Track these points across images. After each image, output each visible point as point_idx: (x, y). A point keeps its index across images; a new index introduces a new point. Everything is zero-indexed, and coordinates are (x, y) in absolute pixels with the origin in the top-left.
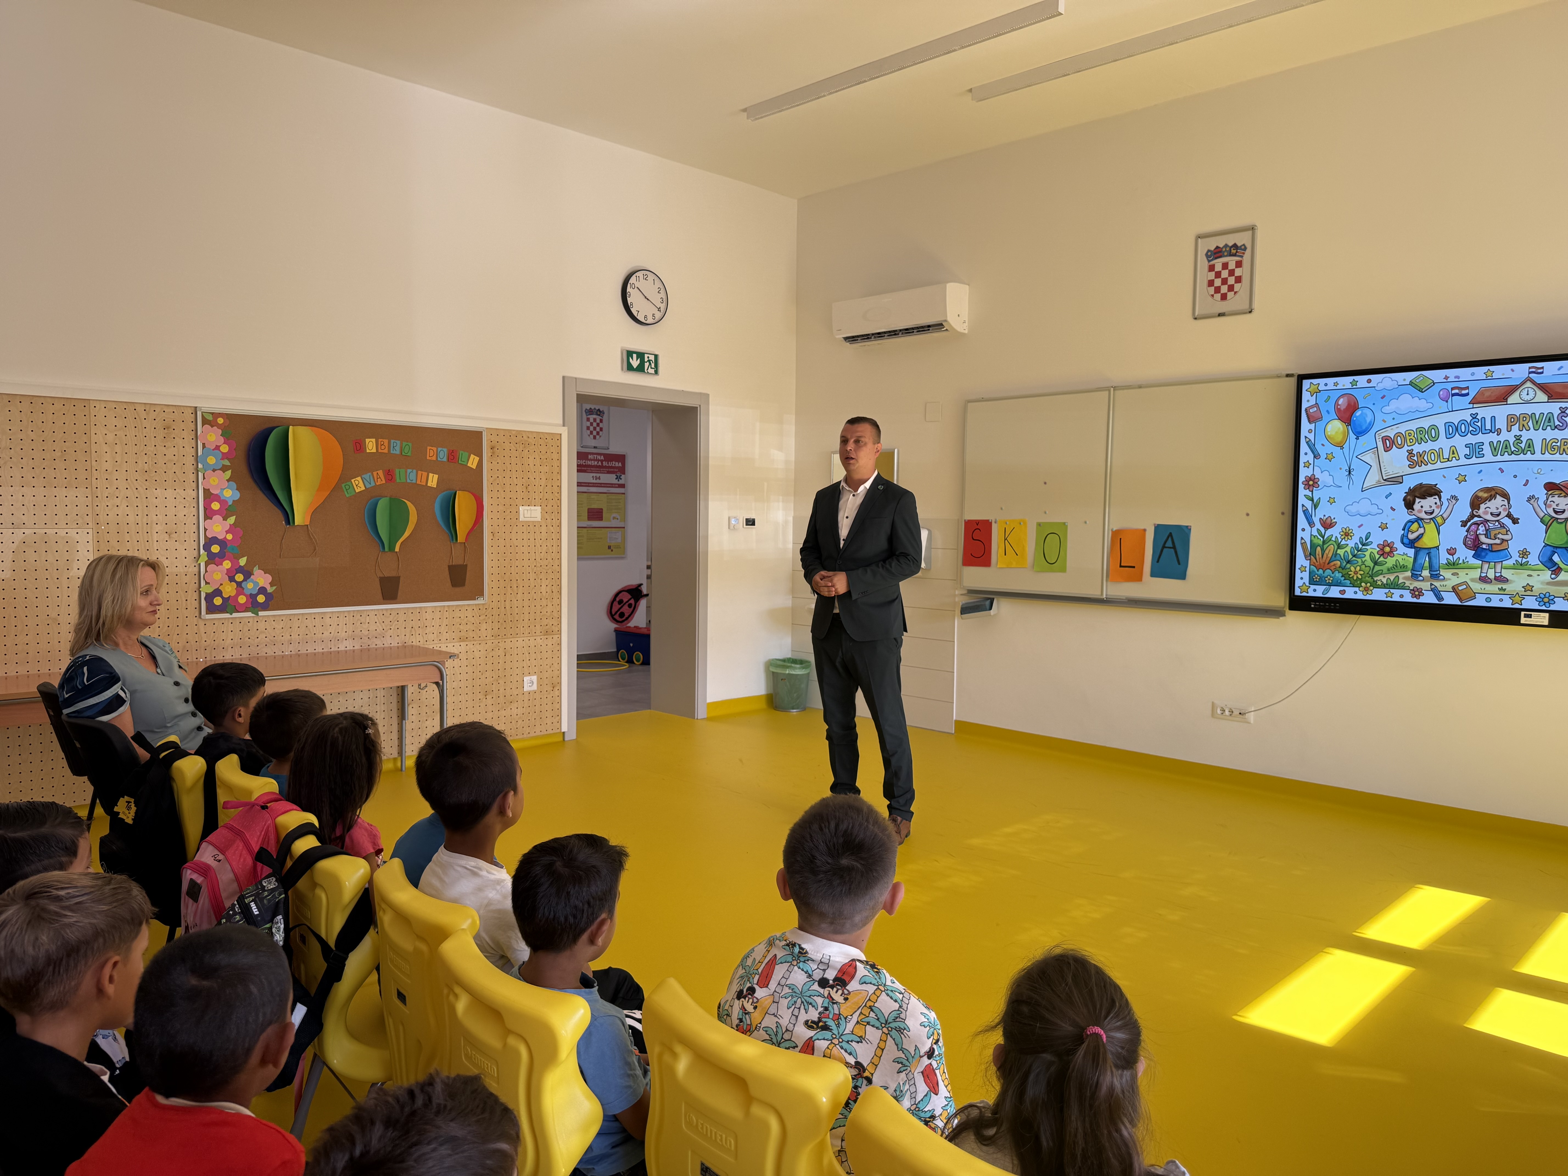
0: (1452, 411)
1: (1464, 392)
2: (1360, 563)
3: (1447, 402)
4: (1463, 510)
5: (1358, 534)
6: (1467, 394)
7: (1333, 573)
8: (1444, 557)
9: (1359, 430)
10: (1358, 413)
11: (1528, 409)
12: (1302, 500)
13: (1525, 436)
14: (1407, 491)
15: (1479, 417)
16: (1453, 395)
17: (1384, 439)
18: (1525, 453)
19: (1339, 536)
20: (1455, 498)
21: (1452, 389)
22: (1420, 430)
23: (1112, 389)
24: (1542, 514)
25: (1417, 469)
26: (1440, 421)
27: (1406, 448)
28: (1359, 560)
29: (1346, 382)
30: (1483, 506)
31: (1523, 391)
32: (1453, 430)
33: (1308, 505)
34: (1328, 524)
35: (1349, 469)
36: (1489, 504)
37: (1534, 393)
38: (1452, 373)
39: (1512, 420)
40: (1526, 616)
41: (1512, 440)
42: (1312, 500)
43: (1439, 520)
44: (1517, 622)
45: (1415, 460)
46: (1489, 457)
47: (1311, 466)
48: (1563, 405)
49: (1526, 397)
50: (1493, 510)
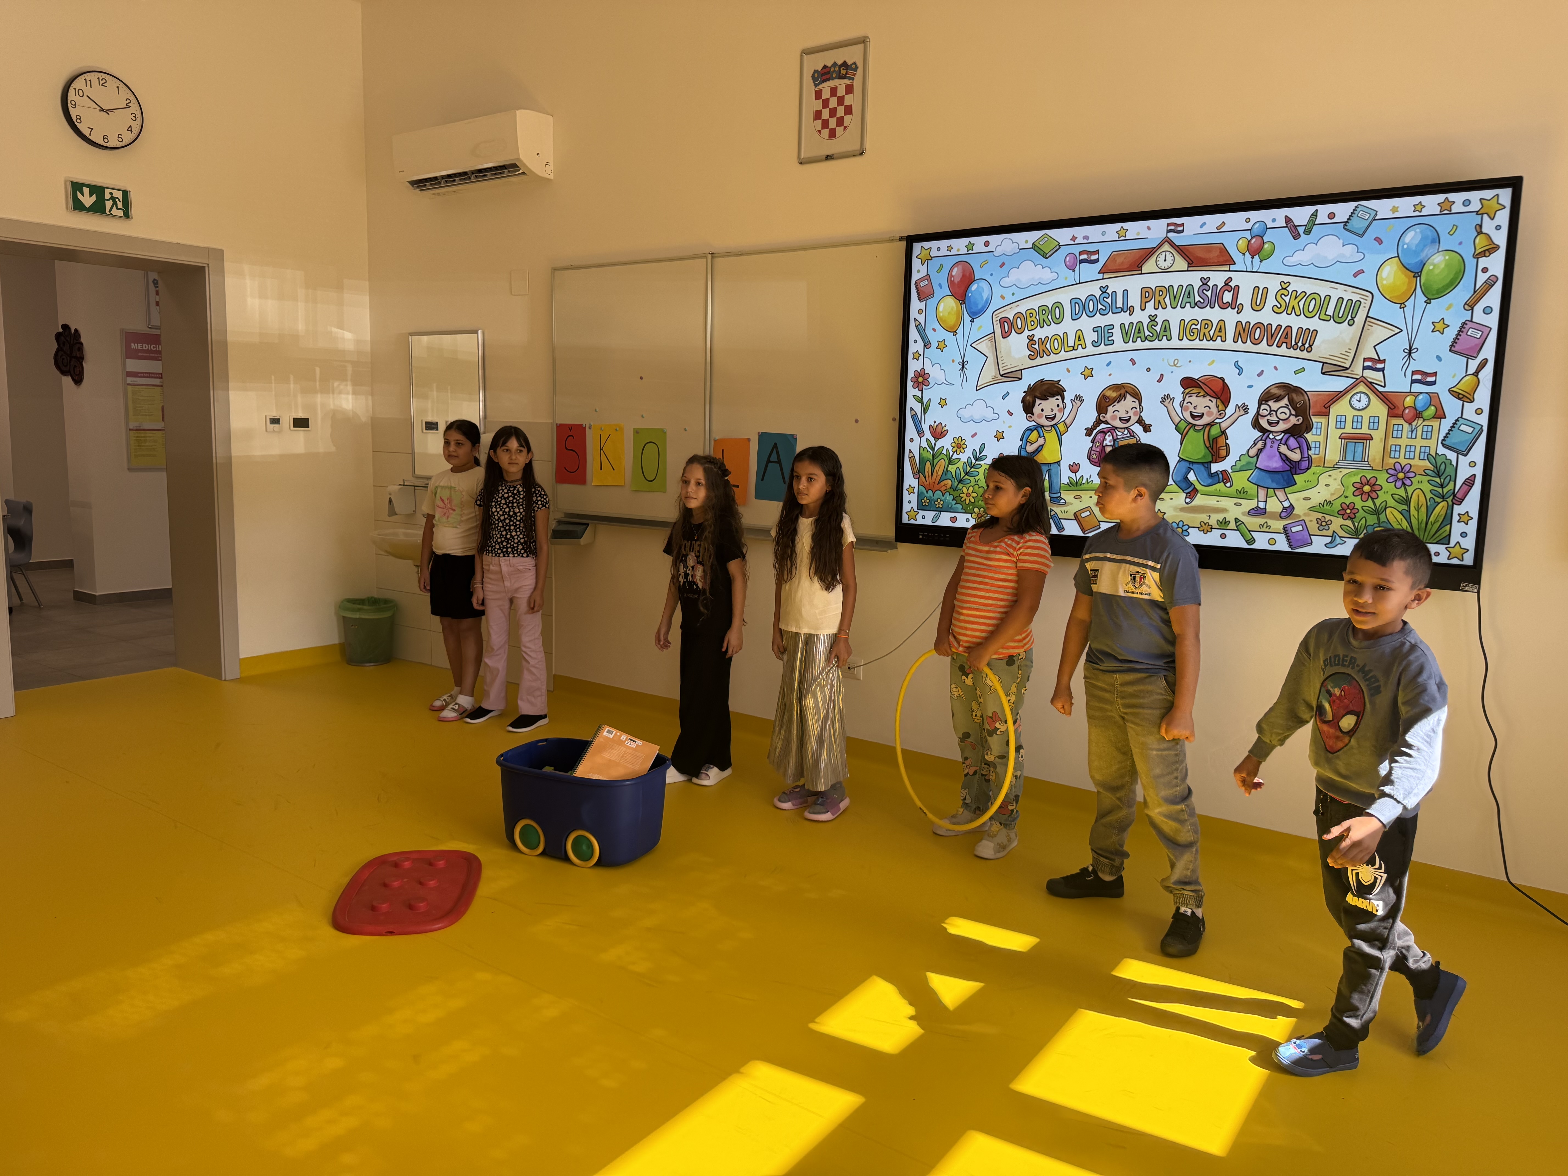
0: (1080, 283)
1: (1094, 257)
2: (973, 483)
3: (1074, 271)
5: (972, 445)
6: (1097, 261)
7: (943, 496)
8: (1066, 476)
9: (974, 309)
10: (974, 287)
11: (1165, 280)
12: (910, 402)
13: (1162, 315)
14: (1027, 390)
15: (1109, 291)
16: (1082, 261)
17: (1003, 321)
18: (1160, 339)
20: (1079, 398)
21: (1081, 253)
22: (1043, 309)
23: (710, 256)
24: (1177, 420)
25: (1039, 361)
26: (1064, 296)
27: (1027, 333)
28: (972, 479)
29: (959, 244)
31: (1160, 256)
32: (1081, 308)
33: (917, 407)
34: (939, 433)
35: (963, 361)
37: (1173, 258)
38: (1080, 232)
39: (1147, 294)
41: (1146, 321)
42: (922, 402)
43: (1062, 427)
45: (1036, 348)
46: (1118, 343)
47: (921, 358)
48: (1205, 275)
49: (1163, 264)
50: (1123, 414)
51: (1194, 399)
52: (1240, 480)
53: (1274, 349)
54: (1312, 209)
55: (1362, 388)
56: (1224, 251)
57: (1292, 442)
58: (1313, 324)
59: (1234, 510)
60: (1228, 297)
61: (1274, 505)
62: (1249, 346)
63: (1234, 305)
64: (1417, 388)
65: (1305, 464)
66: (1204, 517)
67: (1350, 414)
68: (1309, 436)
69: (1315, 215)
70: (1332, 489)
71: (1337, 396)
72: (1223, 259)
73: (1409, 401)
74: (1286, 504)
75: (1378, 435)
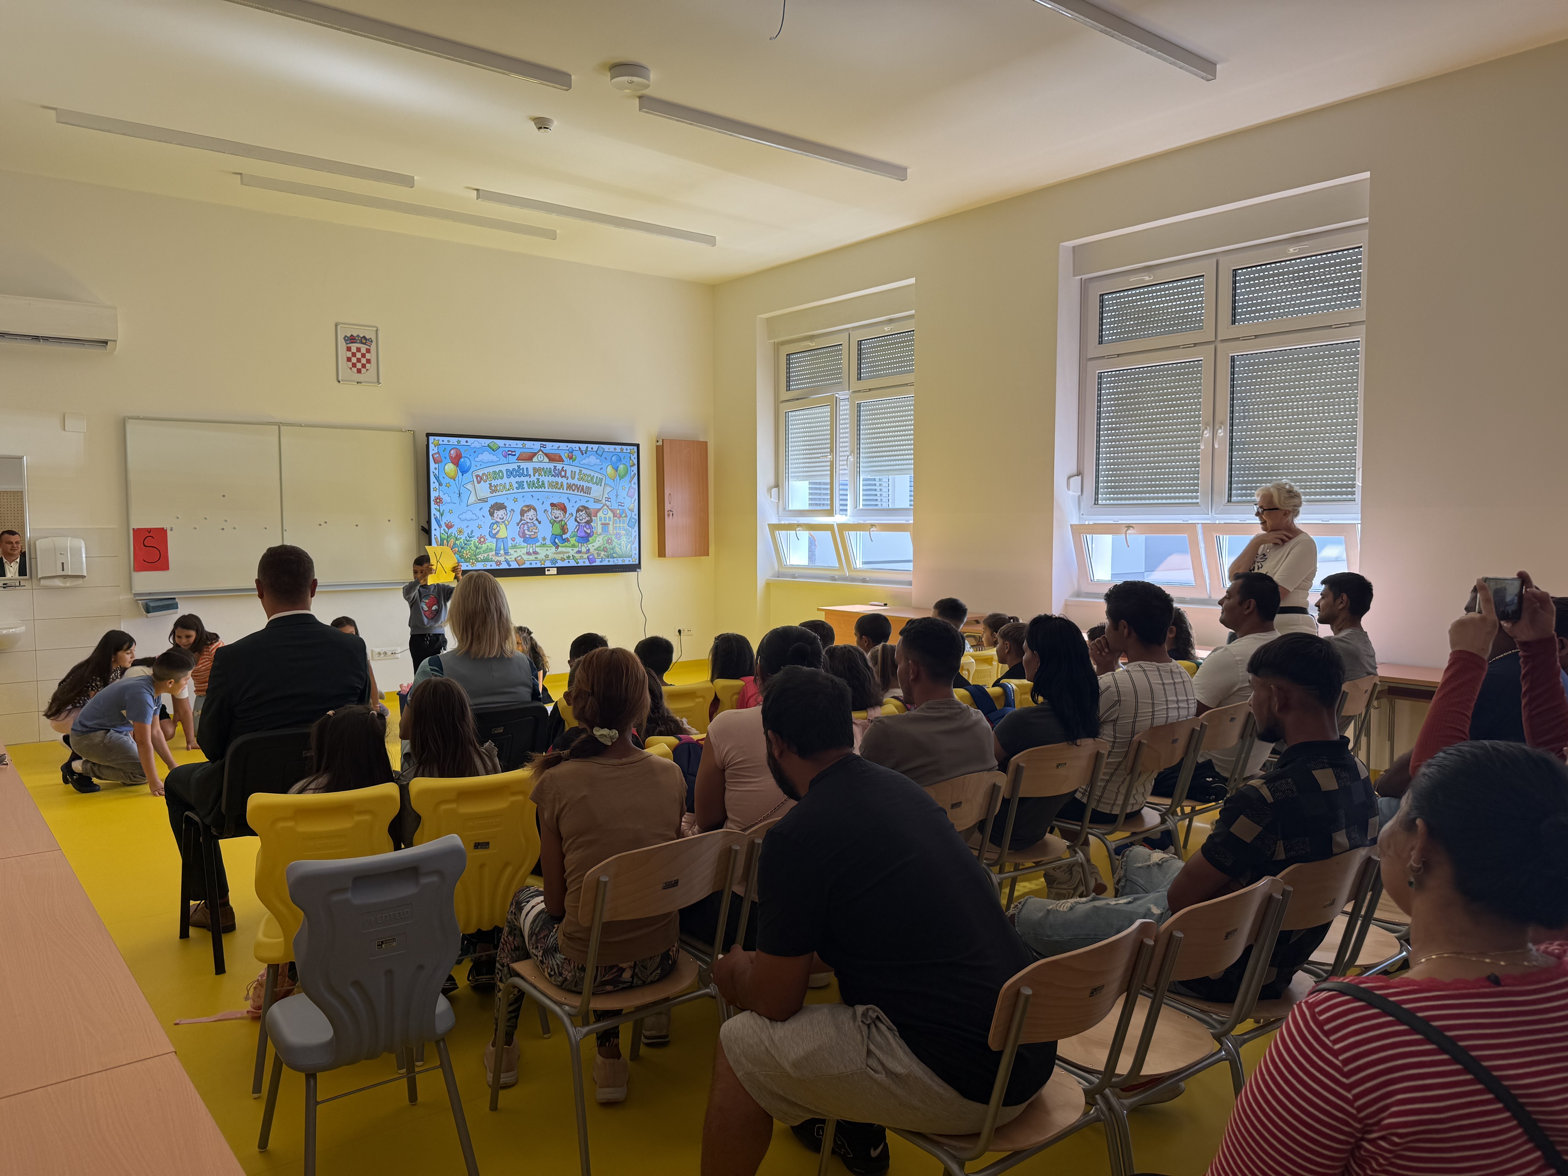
0: (509, 463)
1: (514, 453)
2: (469, 548)
3: (506, 457)
4: (517, 517)
5: (467, 531)
6: (515, 455)
8: (510, 542)
9: (463, 470)
10: (462, 460)
11: (541, 465)
12: (433, 511)
13: (541, 478)
14: (490, 506)
15: (521, 467)
16: (509, 454)
17: (477, 476)
18: (541, 488)
19: (456, 533)
20: (513, 510)
21: (508, 451)
22: (494, 472)
23: (281, 424)
24: (550, 519)
25: (494, 494)
26: (503, 468)
27: (488, 482)
28: (468, 547)
29: (454, 440)
30: (525, 515)
31: (539, 456)
32: (510, 473)
33: (438, 514)
34: (449, 526)
35: (459, 493)
36: (528, 514)
37: (543, 457)
38: (508, 442)
39: (536, 470)
40: (548, 570)
41: (536, 480)
42: (439, 511)
43: (506, 522)
44: (544, 574)
45: (493, 489)
46: (526, 489)
47: (438, 490)
48: (555, 465)
49: (541, 460)
50: (530, 517)
51: (555, 511)
52: (573, 541)
53: (579, 493)
54: (587, 445)
55: (605, 507)
56: (560, 457)
57: (587, 526)
58: (590, 485)
59: (572, 552)
60: (563, 474)
61: (584, 549)
62: (571, 492)
63: (565, 476)
64: (620, 507)
65: (592, 534)
66: (562, 556)
67: (603, 516)
68: (592, 524)
69: (587, 447)
70: (600, 542)
71: (599, 510)
72: (561, 460)
73: (618, 511)
74: (587, 548)
75: (611, 523)
